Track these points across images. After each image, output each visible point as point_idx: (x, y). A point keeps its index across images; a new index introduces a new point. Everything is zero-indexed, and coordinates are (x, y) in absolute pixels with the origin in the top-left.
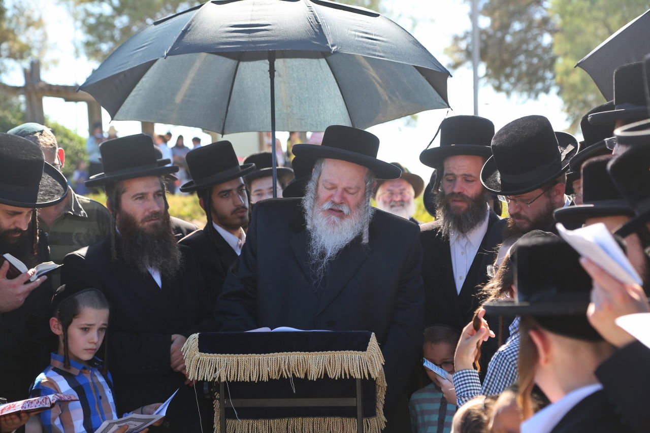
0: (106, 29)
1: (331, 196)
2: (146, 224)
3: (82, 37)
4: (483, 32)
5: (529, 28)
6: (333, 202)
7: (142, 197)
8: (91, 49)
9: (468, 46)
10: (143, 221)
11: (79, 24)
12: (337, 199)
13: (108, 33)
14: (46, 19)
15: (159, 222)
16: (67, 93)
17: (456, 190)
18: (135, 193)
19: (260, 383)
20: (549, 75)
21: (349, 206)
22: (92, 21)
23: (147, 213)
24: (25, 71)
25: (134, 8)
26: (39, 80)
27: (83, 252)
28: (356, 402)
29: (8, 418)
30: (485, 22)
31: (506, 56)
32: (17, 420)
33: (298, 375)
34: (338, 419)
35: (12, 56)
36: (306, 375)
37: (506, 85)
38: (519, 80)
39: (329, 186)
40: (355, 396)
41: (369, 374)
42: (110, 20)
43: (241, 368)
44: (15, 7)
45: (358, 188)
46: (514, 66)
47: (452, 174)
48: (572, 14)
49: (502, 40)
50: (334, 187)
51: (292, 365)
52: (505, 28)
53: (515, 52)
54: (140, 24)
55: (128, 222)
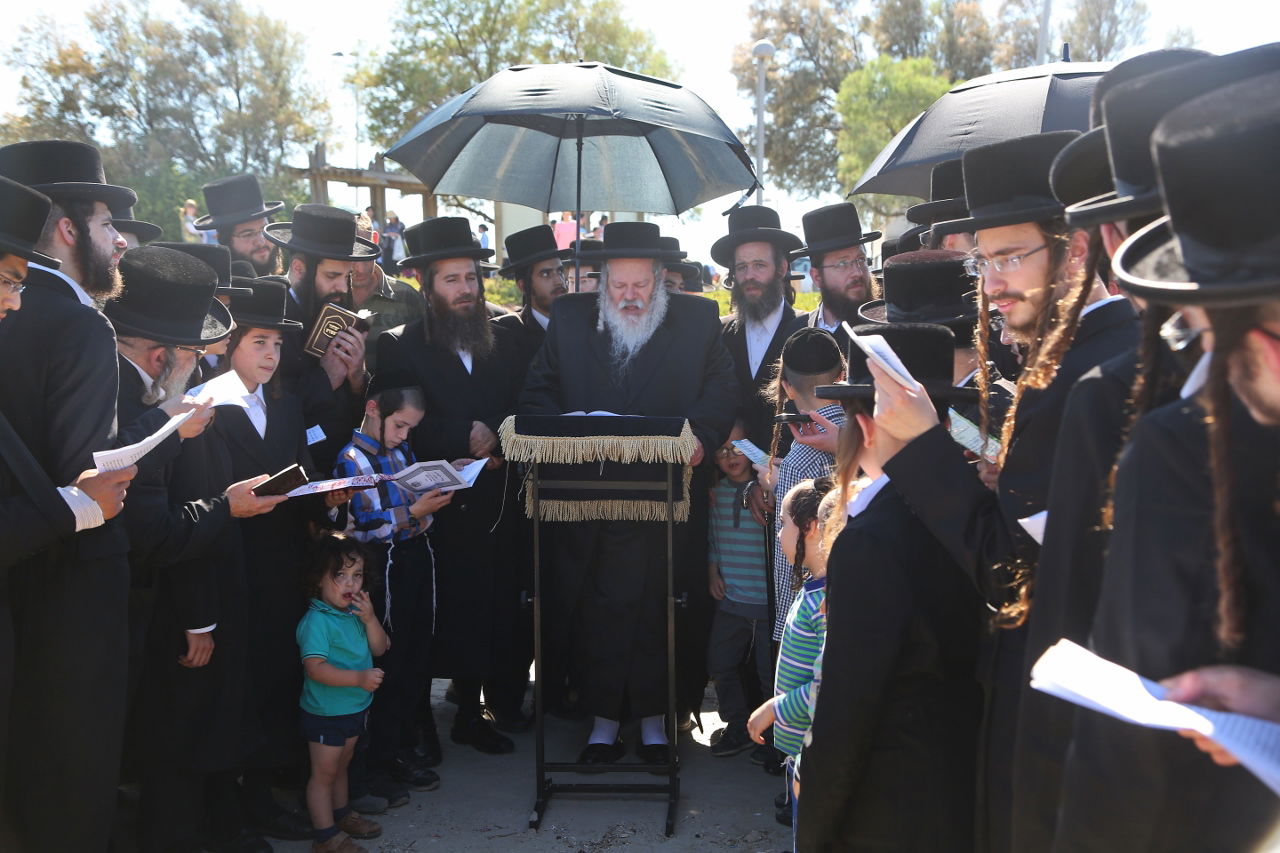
0: (390, 114)
1: (623, 295)
2: (458, 306)
3: (366, 121)
4: (767, 127)
5: (812, 125)
6: (626, 300)
7: (454, 278)
8: (376, 134)
9: (751, 140)
10: (455, 303)
11: (363, 108)
12: (629, 296)
13: (393, 118)
14: (331, 103)
15: (471, 305)
16: (353, 177)
17: (748, 277)
18: (445, 275)
19: (575, 465)
20: (830, 173)
21: (643, 300)
22: (377, 105)
23: (458, 295)
24: (310, 154)
25: (420, 94)
26: (325, 164)
27: (398, 330)
28: (666, 486)
29: (336, 493)
30: (769, 118)
31: (788, 153)
32: (344, 497)
33: (611, 459)
34: (647, 503)
35: (297, 139)
36: (620, 459)
37: (788, 182)
38: (801, 177)
39: (619, 285)
40: (666, 480)
41: (681, 457)
42: (395, 105)
43: (557, 450)
44: (301, 89)
45: (648, 281)
46: (797, 163)
47: (743, 263)
48: (857, 112)
49: (786, 136)
50: (624, 285)
51: (607, 448)
52: (788, 123)
53: (798, 150)
54: (425, 111)
55: (441, 303)
